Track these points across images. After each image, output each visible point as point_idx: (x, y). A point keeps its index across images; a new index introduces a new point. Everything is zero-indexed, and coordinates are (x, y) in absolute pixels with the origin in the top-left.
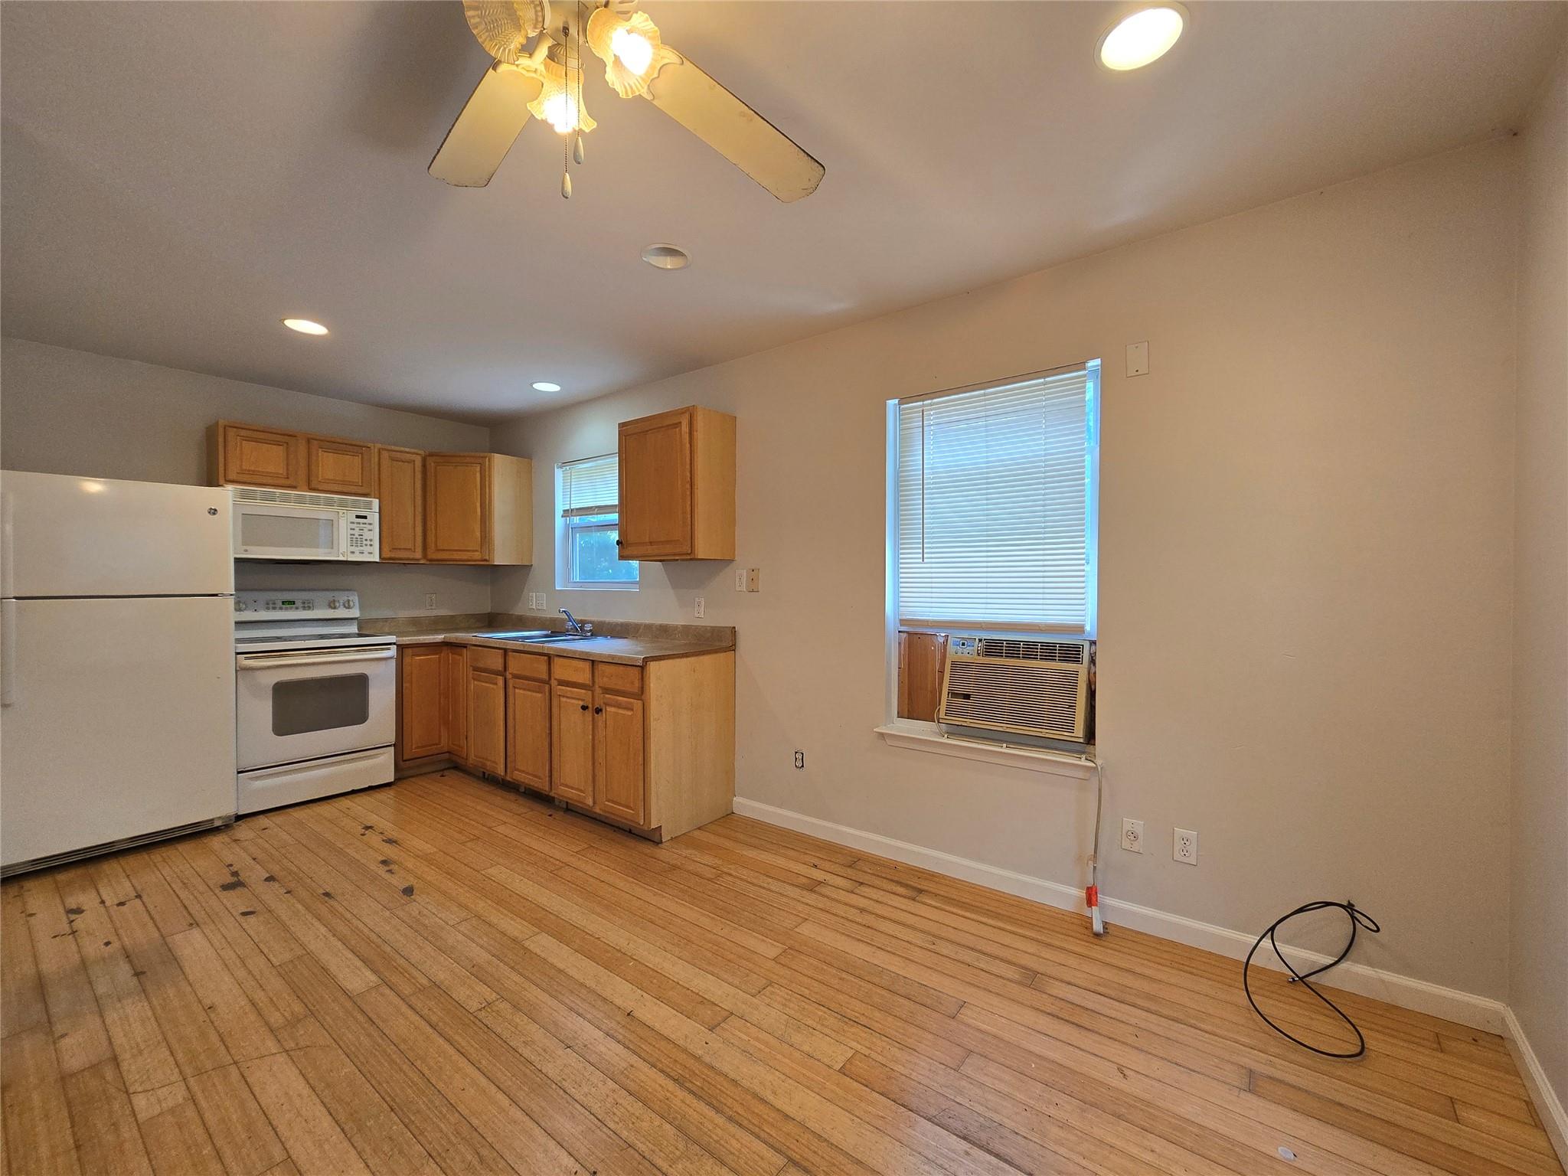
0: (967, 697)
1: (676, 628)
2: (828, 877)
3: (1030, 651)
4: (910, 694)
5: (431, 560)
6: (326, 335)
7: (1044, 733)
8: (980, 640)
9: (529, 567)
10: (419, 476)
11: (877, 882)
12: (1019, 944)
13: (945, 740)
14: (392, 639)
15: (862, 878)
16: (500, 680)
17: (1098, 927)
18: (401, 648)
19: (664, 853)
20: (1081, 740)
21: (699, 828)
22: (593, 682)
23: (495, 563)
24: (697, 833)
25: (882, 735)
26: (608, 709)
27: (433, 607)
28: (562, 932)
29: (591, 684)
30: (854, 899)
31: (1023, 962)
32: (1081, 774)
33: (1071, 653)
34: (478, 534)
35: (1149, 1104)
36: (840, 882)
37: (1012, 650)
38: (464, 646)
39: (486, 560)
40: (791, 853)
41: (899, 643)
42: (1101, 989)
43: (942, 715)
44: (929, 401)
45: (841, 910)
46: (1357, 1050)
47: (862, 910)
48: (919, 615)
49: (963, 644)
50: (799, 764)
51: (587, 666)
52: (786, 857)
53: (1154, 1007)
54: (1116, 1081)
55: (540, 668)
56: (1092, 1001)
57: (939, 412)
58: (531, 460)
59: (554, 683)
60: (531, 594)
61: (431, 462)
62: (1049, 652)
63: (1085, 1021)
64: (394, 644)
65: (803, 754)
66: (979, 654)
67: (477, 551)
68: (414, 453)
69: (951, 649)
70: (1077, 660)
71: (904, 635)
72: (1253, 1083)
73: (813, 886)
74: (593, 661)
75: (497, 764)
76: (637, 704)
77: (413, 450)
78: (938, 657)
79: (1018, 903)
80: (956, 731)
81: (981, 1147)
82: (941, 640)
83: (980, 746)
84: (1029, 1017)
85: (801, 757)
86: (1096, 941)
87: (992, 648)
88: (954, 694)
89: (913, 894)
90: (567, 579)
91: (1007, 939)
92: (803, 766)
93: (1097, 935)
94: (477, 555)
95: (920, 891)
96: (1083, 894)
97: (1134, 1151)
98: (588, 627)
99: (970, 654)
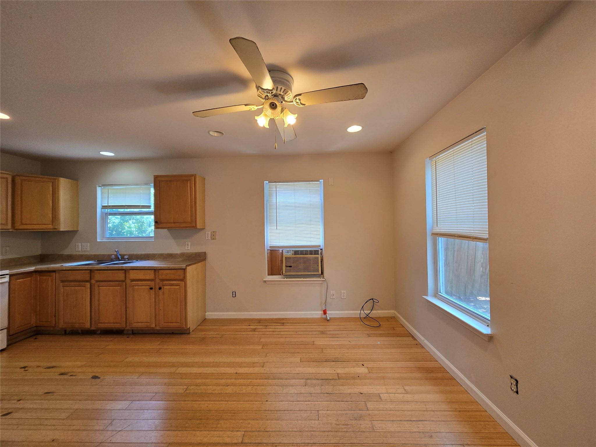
0: (291, 267)
1: (177, 254)
2: (256, 327)
3: (306, 253)
4: (271, 268)
5: (17, 229)
6: (9, 119)
7: (312, 273)
8: (293, 251)
9: (77, 231)
10: (10, 186)
11: (271, 324)
12: (316, 327)
13: (285, 279)
14: (7, 272)
15: (266, 324)
16: (88, 285)
17: (328, 318)
18: (11, 276)
19: (193, 335)
20: (321, 274)
21: (199, 326)
22: (155, 278)
23: (61, 230)
24: (199, 327)
25: (265, 281)
26: (165, 287)
27: (7, 254)
28: (186, 365)
29: (154, 279)
30: (268, 330)
31: (318, 330)
32: (321, 282)
33: (316, 252)
34: (50, 216)
35: (357, 345)
36: (261, 327)
37: (302, 253)
38: (54, 271)
39: (56, 229)
40: (239, 324)
41: (268, 253)
42: (336, 330)
43: (284, 272)
44: (278, 183)
45: (268, 333)
46: (379, 325)
47: (273, 331)
48: (275, 245)
49: (288, 252)
50: (234, 296)
51: (152, 272)
52: (238, 325)
53: (347, 330)
54: (350, 343)
55: (121, 276)
56: (337, 332)
57: (281, 187)
58: (78, 181)
59: (128, 281)
60: (77, 244)
61: (18, 180)
62: (311, 252)
63: (337, 336)
64: (7, 274)
65: (235, 292)
66: (293, 255)
67: (50, 224)
68: (8, 174)
69: (284, 254)
70: (318, 254)
71: (269, 251)
72: (369, 335)
73: (254, 330)
74: (155, 269)
75: (84, 323)
76: (182, 283)
77: (7, 172)
78: (280, 256)
79: (307, 319)
80: (287, 276)
81: (337, 362)
82: (281, 251)
83: (296, 280)
84: (328, 339)
85: (235, 293)
86: (328, 322)
87: (296, 253)
88: (286, 266)
89: (282, 324)
90: (103, 236)
91: (312, 327)
92: (235, 296)
93: (328, 320)
94: (50, 227)
95: (284, 323)
96: (322, 312)
97: (360, 352)
98: (126, 257)
99: (290, 255)
